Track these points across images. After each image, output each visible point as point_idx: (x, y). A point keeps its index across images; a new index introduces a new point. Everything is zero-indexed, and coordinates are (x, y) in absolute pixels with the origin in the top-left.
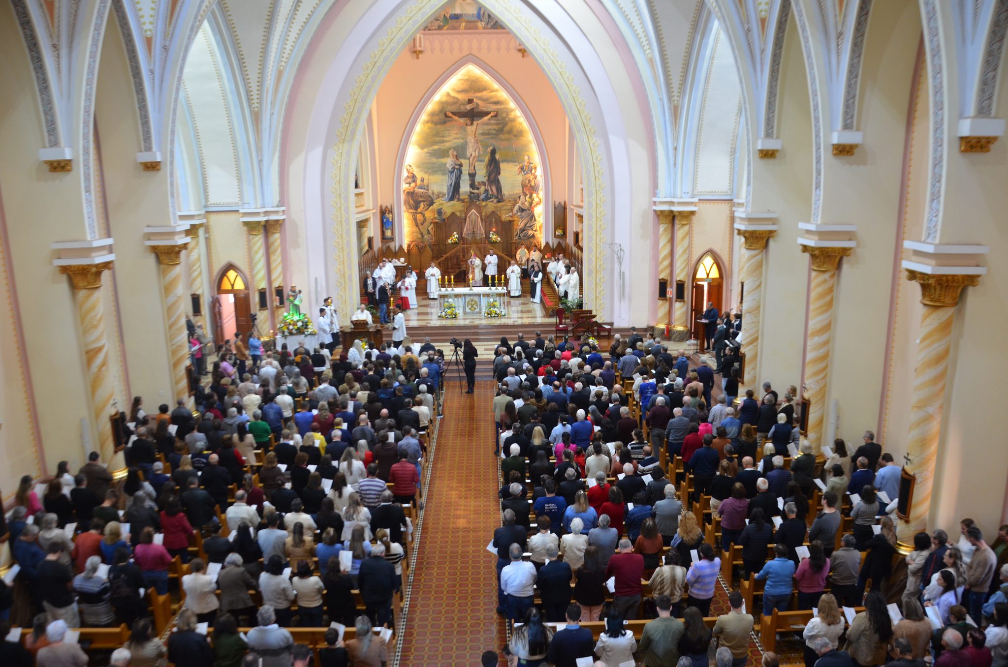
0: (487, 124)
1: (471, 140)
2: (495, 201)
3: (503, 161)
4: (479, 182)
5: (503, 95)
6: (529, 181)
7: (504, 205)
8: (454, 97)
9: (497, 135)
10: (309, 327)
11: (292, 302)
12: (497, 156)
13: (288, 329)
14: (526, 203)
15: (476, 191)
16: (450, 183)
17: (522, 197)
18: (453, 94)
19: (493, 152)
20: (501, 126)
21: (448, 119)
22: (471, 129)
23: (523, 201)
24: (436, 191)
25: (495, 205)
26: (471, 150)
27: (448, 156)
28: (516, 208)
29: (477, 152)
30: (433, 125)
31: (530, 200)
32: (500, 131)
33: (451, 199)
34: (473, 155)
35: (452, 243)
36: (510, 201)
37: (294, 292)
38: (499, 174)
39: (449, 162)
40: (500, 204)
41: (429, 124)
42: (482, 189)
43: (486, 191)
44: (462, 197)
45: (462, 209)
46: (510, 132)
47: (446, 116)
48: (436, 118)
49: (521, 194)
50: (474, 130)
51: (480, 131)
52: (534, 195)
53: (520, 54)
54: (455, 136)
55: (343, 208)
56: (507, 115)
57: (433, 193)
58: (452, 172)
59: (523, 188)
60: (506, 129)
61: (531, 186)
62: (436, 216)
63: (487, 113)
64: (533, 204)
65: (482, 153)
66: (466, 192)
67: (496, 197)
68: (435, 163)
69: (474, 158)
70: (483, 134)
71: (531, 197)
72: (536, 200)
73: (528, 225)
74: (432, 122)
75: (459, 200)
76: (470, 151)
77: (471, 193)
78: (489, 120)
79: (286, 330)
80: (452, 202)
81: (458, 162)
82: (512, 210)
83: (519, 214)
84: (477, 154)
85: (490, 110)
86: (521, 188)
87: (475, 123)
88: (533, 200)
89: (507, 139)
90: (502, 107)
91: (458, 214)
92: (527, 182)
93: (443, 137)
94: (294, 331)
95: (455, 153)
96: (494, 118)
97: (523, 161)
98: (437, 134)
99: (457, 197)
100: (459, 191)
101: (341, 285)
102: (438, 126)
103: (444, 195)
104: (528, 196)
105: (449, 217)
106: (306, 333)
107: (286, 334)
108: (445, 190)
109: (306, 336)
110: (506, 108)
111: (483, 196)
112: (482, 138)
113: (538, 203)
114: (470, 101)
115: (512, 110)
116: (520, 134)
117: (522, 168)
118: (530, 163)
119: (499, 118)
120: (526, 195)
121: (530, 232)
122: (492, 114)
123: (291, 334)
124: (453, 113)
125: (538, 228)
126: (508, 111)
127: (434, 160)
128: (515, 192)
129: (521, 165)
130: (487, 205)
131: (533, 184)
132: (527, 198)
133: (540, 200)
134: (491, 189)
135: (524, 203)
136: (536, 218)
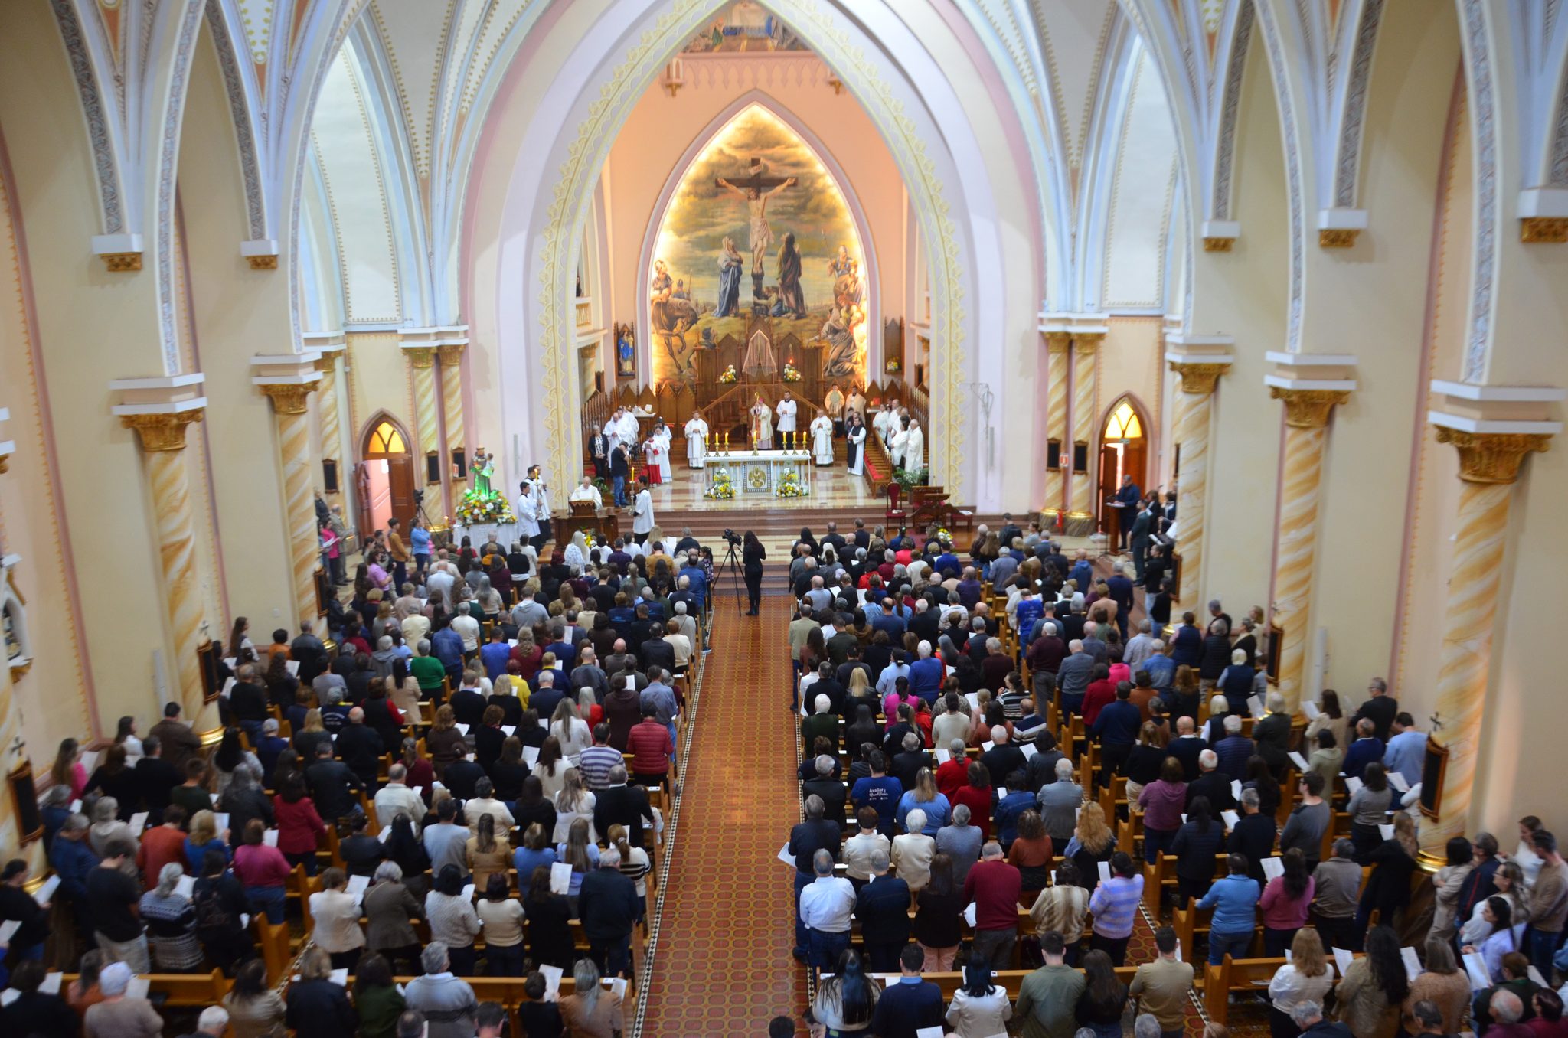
0: (780, 197)
1: (756, 222)
2: (793, 316)
3: (805, 255)
4: (768, 288)
5: (805, 152)
6: (846, 286)
8: (729, 156)
9: (796, 214)
10: (504, 511)
11: (478, 473)
12: (797, 248)
13: (472, 514)
14: (842, 321)
15: (763, 302)
16: (723, 289)
17: (835, 311)
18: (728, 151)
19: (790, 241)
20: (802, 200)
21: (719, 189)
22: (756, 205)
23: (837, 318)
24: (701, 301)
25: (792, 323)
26: (756, 237)
27: (721, 247)
28: (826, 328)
29: (765, 240)
30: (697, 199)
31: (847, 316)
32: (802, 208)
33: (725, 314)
34: (759, 246)
35: (726, 382)
36: (815, 317)
37: (481, 456)
38: (800, 275)
39: (722, 256)
40: (801, 322)
41: (692, 197)
42: (773, 298)
43: (780, 301)
44: (741, 311)
45: (742, 328)
46: (816, 209)
47: (718, 185)
48: (701, 189)
49: (834, 306)
50: (761, 207)
51: (769, 208)
52: (854, 308)
53: (832, 90)
54: (730, 216)
55: (557, 327)
56: (813, 183)
57: (697, 305)
58: (726, 272)
59: (836, 297)
60: (811, 204)
61: (849, 294)
62: (702, 339)
63: (781, 181)
64: (853, 322)
65: (772, 242)
66: (749, 302)
67: (795, 311)
68: (699, 258)
69: (760, 251)
70: (774, 213)
71: (848, 310)
72: (857, 315)
73: (844, 354)
74: (696, 194)
75: (737, 315)
76: (755, 239)
77: (756, 304)
78: (784, 190)
79: (468, 516)
80: (726, 319)
81: (735, 257)
82: (818, 331)
83: (830, 337)
84: (765, 244)
85: (784, 175)
86: (833, 297)
87: (762, 196)
88: (851, 315)
89: (812, 221)
90: (805, 170)
91: (735, 337)
92: (843, 287)
93: (713, 217)
94: (481, 518)
95: (731, 243)
96: (792, 188)
97: (837, 254)
98: (703, 213)
99: (734, 310)
100: (737, 301)
101: (554, 446)
102: (706, 201)
103: (714, 308)
104: (845, 309)
105: (722, 341)
106: (500, 521)
107: (469, 521)
108: (715, 300)
109: (499, 525)
110: (809, 173)
111: (773, 310)
112: (773, 219)
113: (860, 321)
114: (755, 162)
115: (819, 176)
116: (831, 213)
117: (835, 266)
118: (848, 259)
119: (800, 188)
120: (841, 308)
121: (848, 366)
122: (788, 182)
123: (476, 521)
124: (729, 181)
125: (859, 359)
126: (814, 178)
127: (699, 253)
128: (824, 303)
129: (834, 261)
130: (780, 323)
131: (851, 290)
132: (843, 311)
133: (863, 315)
134: (787, 298)
135: (838, 320)
136: (857, 343)
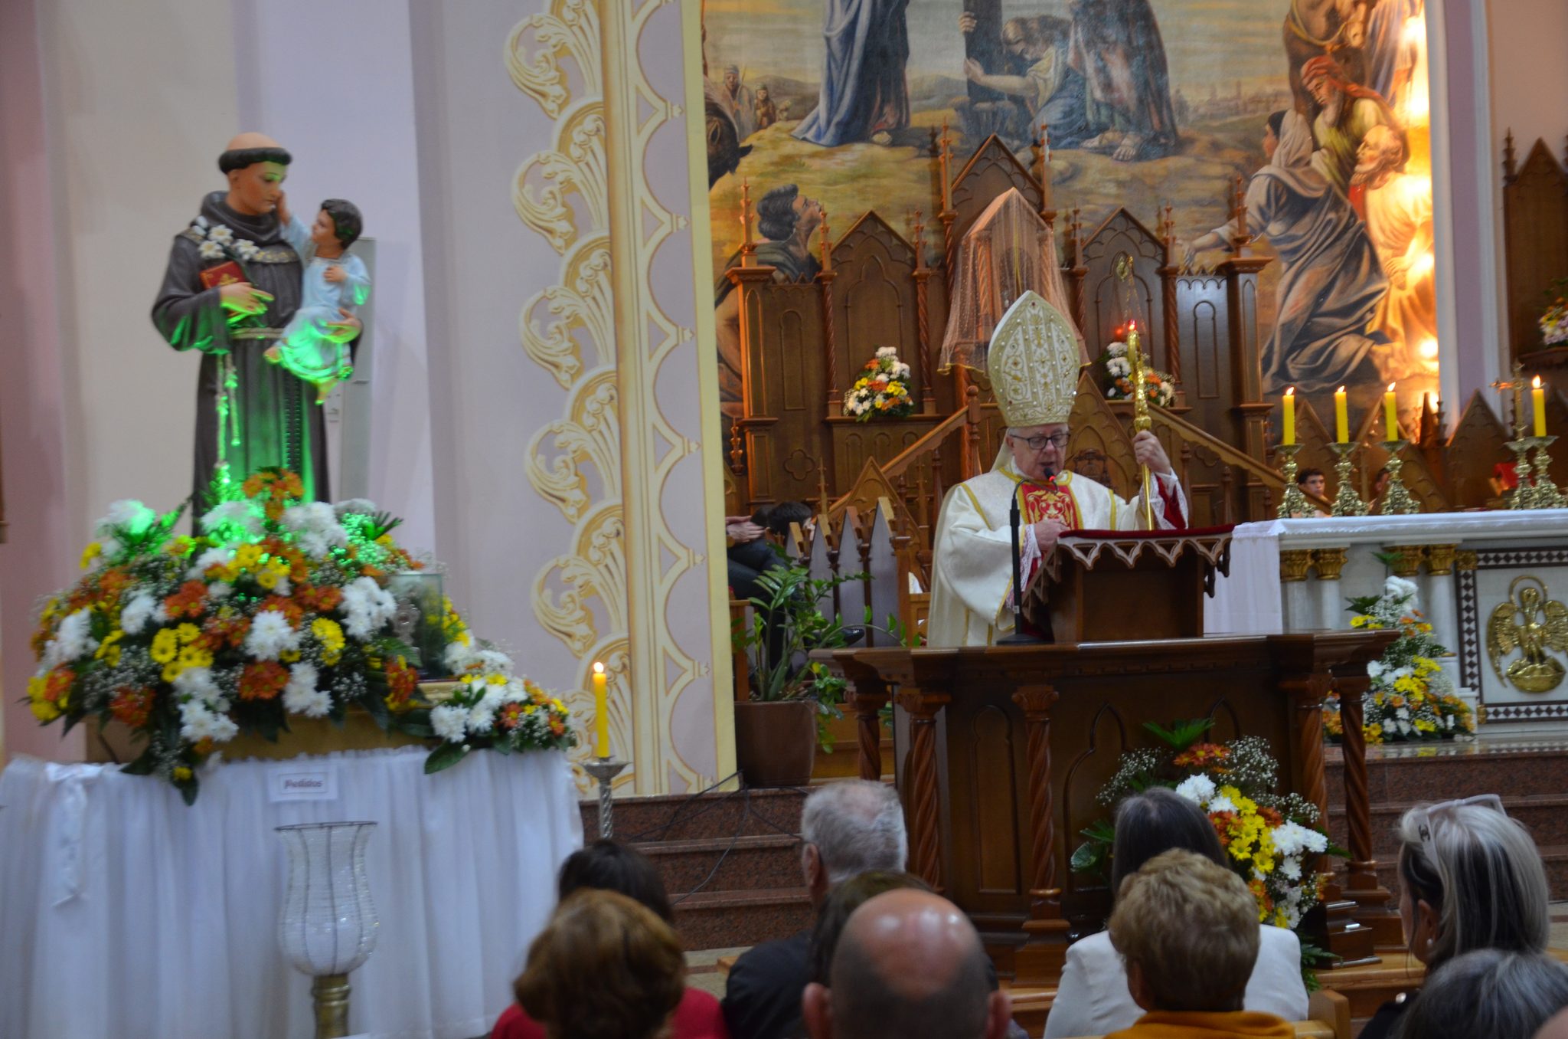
2: (1128, 144)
4: (1022, 22)
7: (1185, 174)
14: (1320, 163)
15: (1005, 81)
16: (841, 22)
17: (1292, 123)
24: (751, 77)
25: (1124, 172)
28: (1256, 193)
31: (1341, 143)
35: (873, 416)
36: (1216, 147)
40: (1158, 167)
43: (1071, 77)
44: (919, 119)
45: (922, 194)
49: (1287, 103)
52: (1367, 109)
57: (735, 89)
59: (1296, 62)
61: (1346, 53)
62: (758, 239)
64: (1364, 168)
66: (946, 82)
67: (1132, 122)
71: (1344, 119)
72: (1379, 138)
73: (1331, 302)
75: (898, 140)
77: (976, 91)
80: (858, 151)
82: (1233, 207)
83: (1275, 229)
86: (1284, 63)
88: (1358, 141)
91: (898, 226)
92: (1320, 23)
99: (890, 117)
100: (900, 79)
103: (806, 103)
104: (1329, 114)
105: (843, 246)
108: (812, 72)
111: (1050, 115)
113: (1394, 160)
120: (1318, 109)
121: (1349, 347)
125: (1394, 322)
128: (1248, 91)
130: (1074, 172)
131: (1355, 36)
132: (1323, 124)
133: (1402, 137)
134: (1102, 70)
135: (1302, 162)
136: (1382, 253)
